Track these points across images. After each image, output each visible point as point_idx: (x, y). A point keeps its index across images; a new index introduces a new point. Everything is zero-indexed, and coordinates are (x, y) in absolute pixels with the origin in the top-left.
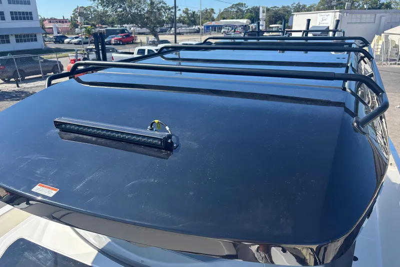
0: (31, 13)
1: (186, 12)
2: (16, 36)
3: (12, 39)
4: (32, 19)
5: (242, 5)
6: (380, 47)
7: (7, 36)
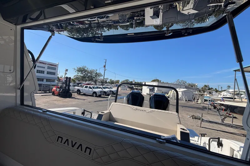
0: (55, 73)
1: (111, 80)
2: (47, 79)
3: (45, 80)
4: (55, 75)
5: (128, 80)
6: (172, 94)
7: (43, 79)
